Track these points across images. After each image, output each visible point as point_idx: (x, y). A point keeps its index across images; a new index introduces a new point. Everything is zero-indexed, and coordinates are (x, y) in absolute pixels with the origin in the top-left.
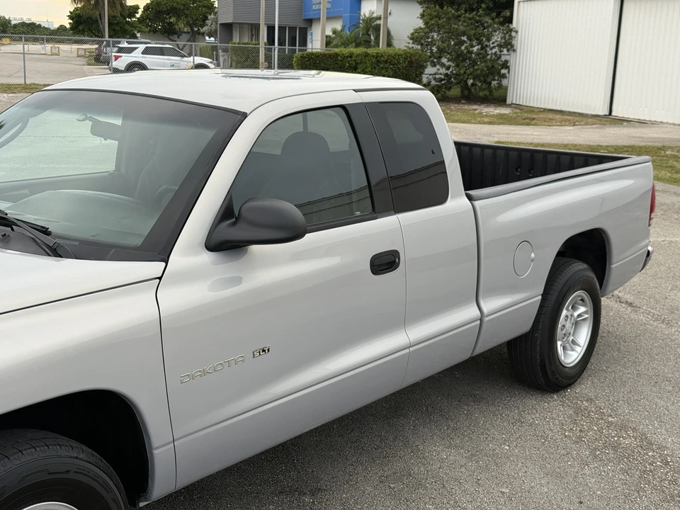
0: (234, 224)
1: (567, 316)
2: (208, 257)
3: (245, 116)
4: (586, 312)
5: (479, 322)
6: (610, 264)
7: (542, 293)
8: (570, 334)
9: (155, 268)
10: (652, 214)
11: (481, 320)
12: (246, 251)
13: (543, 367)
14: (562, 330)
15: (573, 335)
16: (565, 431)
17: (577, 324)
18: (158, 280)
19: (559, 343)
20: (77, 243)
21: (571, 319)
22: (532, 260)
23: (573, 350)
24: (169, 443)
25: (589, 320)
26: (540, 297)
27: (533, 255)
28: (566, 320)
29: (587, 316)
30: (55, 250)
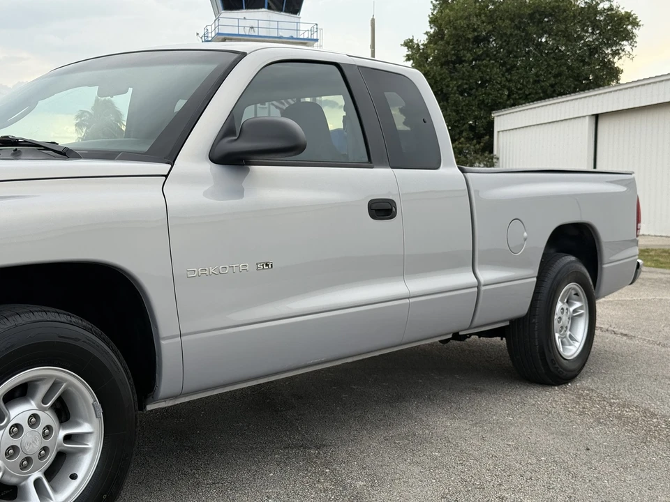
1: (562, 309)
3: (244, 54)
4: (581, 308)
5: (476, 289)
6: (602, 264)
7: (536, 275)
8: (567, 327)
10: (639, 225)
11: (478, 287)
13: (543, 354)
14: (559, 322)
15: (570, 330)
16: (568, 408)
17: (573, 319)
18: (164, 177)
19: (557, 335)
21: (567, 313)
22: (525, 240)
23: (570, 345)
24: (176, 337)
25: (584, 316)
26: (535, 279)
27: (525, 234)
28: (562, 313)
29: (582, 311)
30: (65, 154)
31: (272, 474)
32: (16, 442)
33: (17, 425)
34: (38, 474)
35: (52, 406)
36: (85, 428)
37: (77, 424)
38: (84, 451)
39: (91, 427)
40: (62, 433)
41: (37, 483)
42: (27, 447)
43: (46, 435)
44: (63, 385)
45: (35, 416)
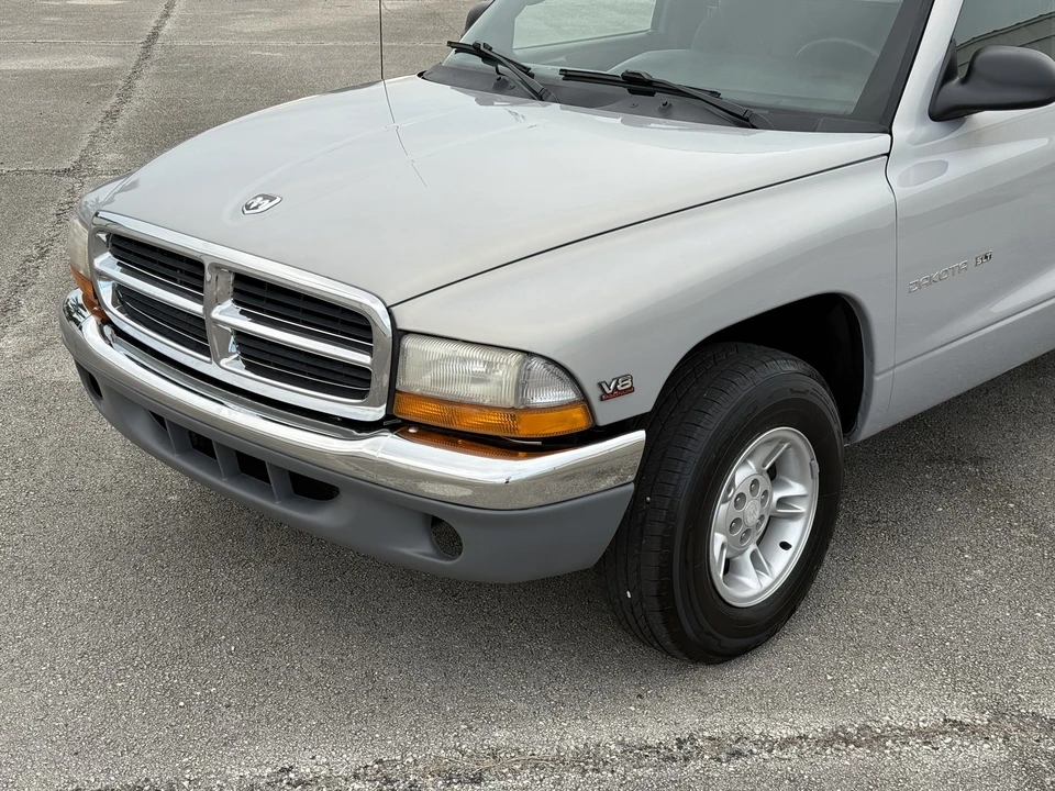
0: (963, 82)
2: (932, 127)
9: (879, 142)
18: (886, 157)
24: (890, 369)
30: (747, 120)
31: (940, 509)
32: (738, 513)
33: (740, 495)
34: (753, 547)
35: (768, 471)
36: (796, 489)
37: (784, 485)
38: (794, 517)
39: (799, 490)
40: (777, 496)
41: (754, 556)
42: (748, 519)
43: (763, 502)
44: (786, 445)
45: (755, 482)
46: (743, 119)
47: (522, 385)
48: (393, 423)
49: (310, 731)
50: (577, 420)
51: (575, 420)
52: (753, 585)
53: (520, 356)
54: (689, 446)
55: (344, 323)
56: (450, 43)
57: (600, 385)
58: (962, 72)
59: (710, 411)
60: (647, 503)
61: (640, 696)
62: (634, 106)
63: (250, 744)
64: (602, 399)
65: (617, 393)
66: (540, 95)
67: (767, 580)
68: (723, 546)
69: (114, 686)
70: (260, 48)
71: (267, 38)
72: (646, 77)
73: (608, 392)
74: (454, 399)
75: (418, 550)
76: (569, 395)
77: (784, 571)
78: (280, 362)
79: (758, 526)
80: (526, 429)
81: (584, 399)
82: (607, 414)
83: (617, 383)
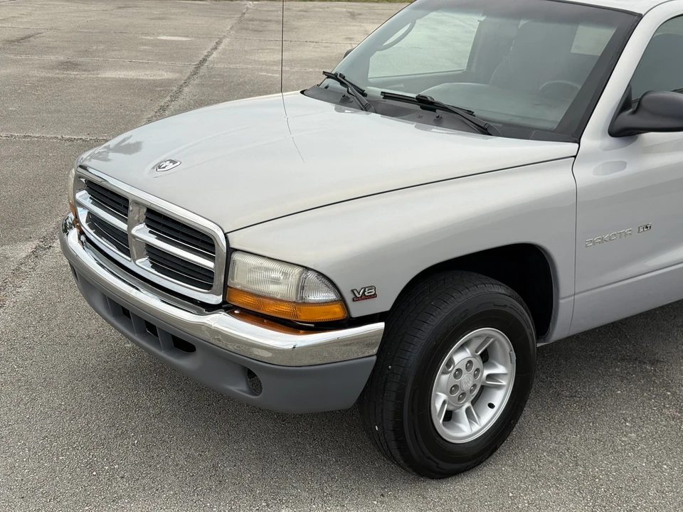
0: (634, 112)
2: (611, 141)
3: (640, 17)
9: (570, 148)
12: (637, 138)
18: (573, 158)
20: (501, 125)
24: (571, 296)
30: (486, 130)
31: (619, 392)
32: (457, 382)
33: (458, 370)
34: (468, 404)
35: (481, 355)
36: (500, 369)
37: (493, 366)
38: (499, 387)
39: (503, 370)
40: (486, 372)
41: (468, 410)
42: (464, 386)
43: (475, 376)
44: (492, 340)
45: (470, 362)
46: (484, 129)
47: (301, 287)
48: (227, 307)
49: (168, 498)
50: (337, 312)
51: (335, 313)
52: (467, 430)
53: (301, 269)
54: (418, 335)
55: (203, 241)
56: (324, 73)
57: (353, 291)
58: (635, 106)
59: (434, 314)
60: (389, 369)
61: (382, 495)
62: (420, 117)
63: (128, 502)
64: (354, 300)
65: (364, 297)
66: (365, 108)
67: (476, 427)
68: (444, 402)
69: (58, 458)
70: (268, 71)
71: (273, 65)
72: (430, 99)
73: (358, 296)
74: (260, 294)
75: (239, 388)
76: (332, 296)
77: (489, 422)
78: (168, 263)
79: (471, 391)
80: (304, 316)
81: (342, 300)
82: (357, 310)
83: (364, 291)
